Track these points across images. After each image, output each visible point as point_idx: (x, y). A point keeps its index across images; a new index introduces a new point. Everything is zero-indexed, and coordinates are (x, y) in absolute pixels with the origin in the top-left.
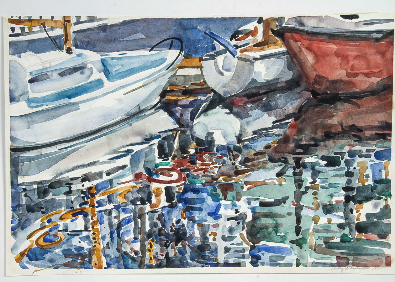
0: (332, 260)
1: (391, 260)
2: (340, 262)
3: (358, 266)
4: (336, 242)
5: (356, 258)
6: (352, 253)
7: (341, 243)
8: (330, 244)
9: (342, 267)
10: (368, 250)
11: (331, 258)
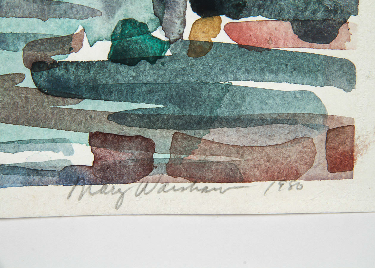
0: (71, 153)
1: (357, 142)
2: (110, 160)
3: (194, 179)
4: (89, 65)
5: (186, 137)
6: (169, 117)
7: (112, 66)
8: (59, 72)
9: (117, 186)
10: (243, 99)
11: (64, 141)
